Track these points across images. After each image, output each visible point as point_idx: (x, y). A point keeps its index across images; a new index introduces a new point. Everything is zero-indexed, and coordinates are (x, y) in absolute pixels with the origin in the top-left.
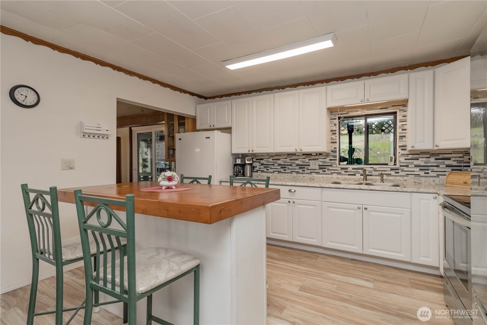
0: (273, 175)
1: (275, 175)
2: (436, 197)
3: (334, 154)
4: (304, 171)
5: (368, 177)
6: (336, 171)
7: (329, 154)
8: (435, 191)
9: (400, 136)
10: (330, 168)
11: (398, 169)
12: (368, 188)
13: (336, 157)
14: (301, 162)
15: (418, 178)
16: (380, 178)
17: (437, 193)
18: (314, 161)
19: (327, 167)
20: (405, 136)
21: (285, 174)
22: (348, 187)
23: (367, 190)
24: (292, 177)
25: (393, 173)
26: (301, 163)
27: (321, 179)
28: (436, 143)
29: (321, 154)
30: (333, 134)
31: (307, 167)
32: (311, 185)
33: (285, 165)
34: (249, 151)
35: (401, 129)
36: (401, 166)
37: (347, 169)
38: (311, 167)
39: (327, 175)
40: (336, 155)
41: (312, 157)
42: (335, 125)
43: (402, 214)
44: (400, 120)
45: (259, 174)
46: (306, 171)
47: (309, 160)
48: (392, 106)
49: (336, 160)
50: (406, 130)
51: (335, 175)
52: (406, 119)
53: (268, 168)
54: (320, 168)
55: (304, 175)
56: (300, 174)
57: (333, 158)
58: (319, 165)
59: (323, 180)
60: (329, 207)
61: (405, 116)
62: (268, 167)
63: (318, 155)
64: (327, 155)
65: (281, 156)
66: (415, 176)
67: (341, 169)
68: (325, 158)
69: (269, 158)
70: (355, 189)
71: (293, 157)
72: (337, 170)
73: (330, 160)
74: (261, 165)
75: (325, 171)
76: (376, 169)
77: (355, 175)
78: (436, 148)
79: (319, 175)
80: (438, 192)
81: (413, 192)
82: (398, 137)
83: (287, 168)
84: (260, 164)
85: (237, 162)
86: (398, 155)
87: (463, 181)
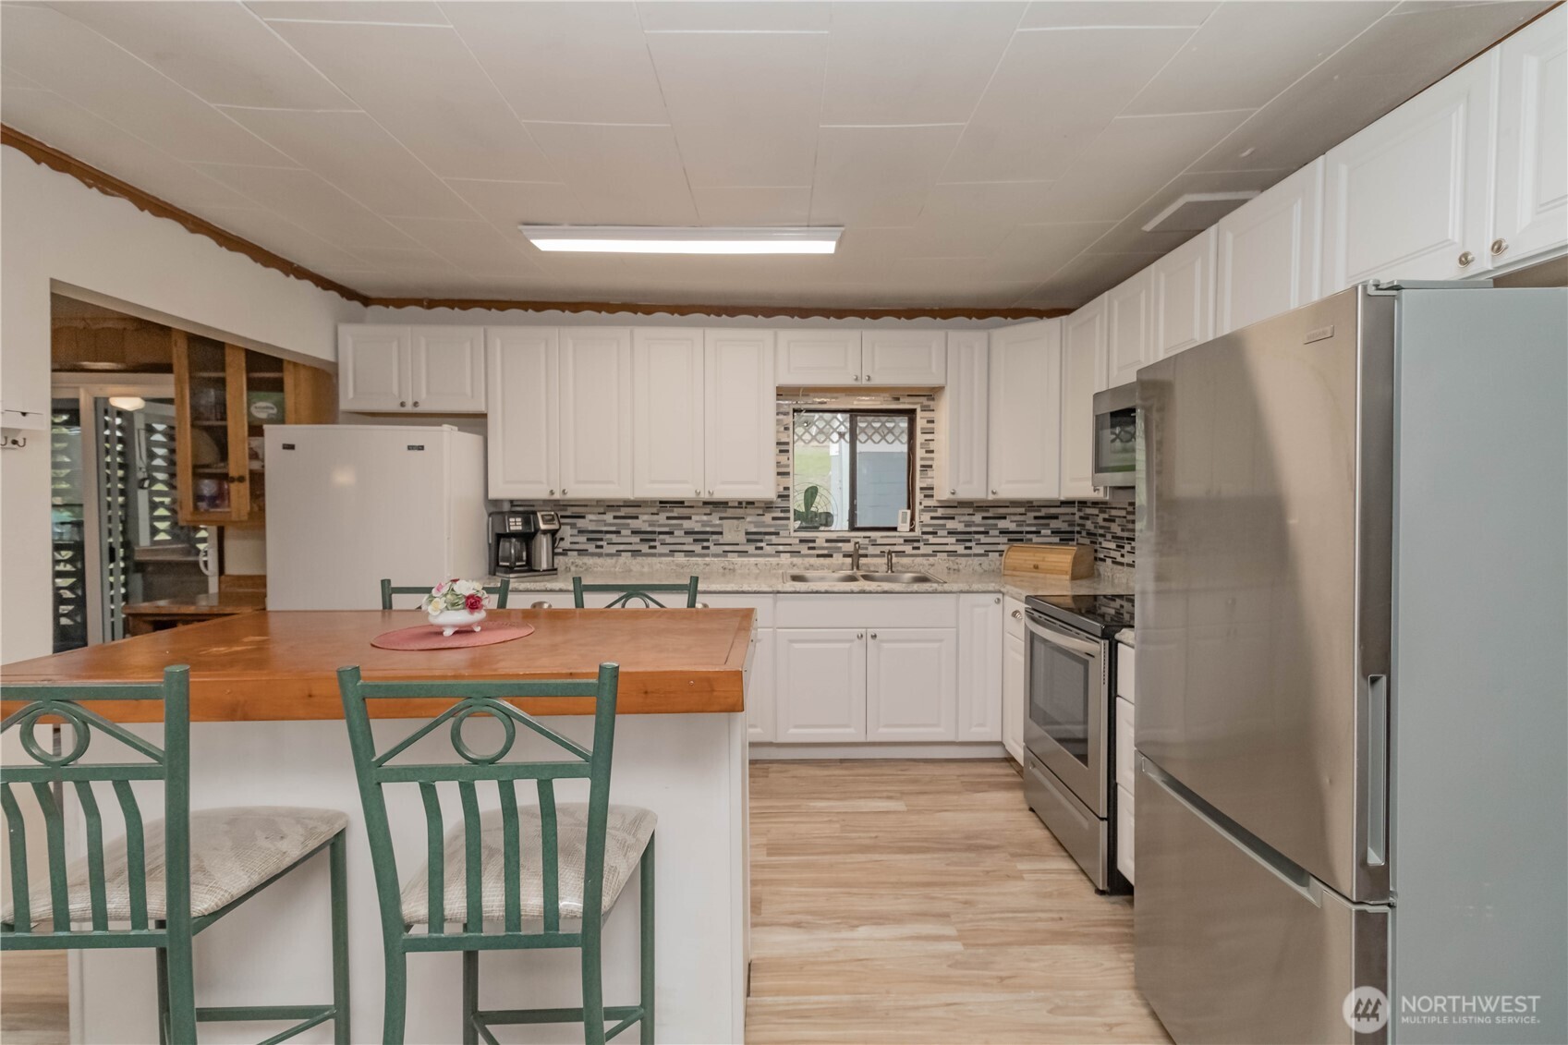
0: (617, 562)
1: (625, 563)
2: (998, 599)
3: (784, 504)
4: (708, 548)
5: (863, 561)
6: (788, 548)
7: (771, 502)
8: (997, 588)
9: (922, 466)
10: (774, 539)
11: (918, 541)
12: (879, 589)
13: (788, 511)
14: (700, 524)
15: (952, 558)
16: (885, 560)
17: (1000, 592)
18: (735, 521)
19: (767, 537)
20: (931, 466)
21: (654, 558)
22: (836, 589)
23: (877, 593)
24: (674, 568)
25: (908, 549)
26: (698, 527)
27: (753, 568)
28: (994, 486)
29: (752, 503)
30: (781, 451)
31: (715, 537)
32: (750, 589)
33: (654, 532)
34: (552, 493)
35: (924, 450)
36: (923, 533)
37: (814, 541)
38: (727, 537)
39: (767, 559)
40: (789, 507)
41: (730, 512)
42: (786, 429)
43: (941, 641)
44: (922, 429)
45: (571, 561)
46: (714, 549)
47: (721, 519)
48: (909, 396)
49: (788, 519)
50: (932, 452)
51: (785, 559)
52: (933, 429)
53: (600, 543)
54: (748, 541)
55: (707, 559)
56: (697, 559)
57: (782, 515)
58: (747, 533)
59: (758, 571)
60: (792, 641)
61: (932, 422)
62: (601, 540)
63: (744, 505)
64: (768, 506)
65: (640, 506)
66: (948, 556)
67: (801, 541)
68: (761, 513)
69: (604, 513)
70: (852, 592)
71: (675, 509)
72: (790, 545)
73: (774, 519)
74: (579, 532)
75: (761, 548)
76: (875, 540)
77: (831, 556)
78: (991, 497)
79: (745, 560)
80: (1002, 590)
81: (961, 592)
82: (918, 468)
83: (659, 540)
84: (575, 532)
85: (512, 528)
86: (918, 508)
87: (1030, 564)
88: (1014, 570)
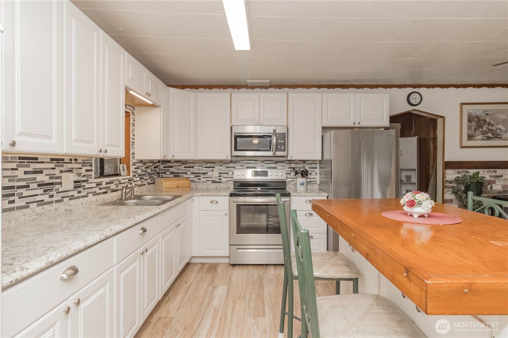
3: (90, 161)
4: (52, 196)
6: (91, 190)
10: (87, 185)
11: (132, 180)
13: (92, 165)
14: (48, 177)
18: (67, 173)
26: (47, 180)
29: (77, 160)
31: (57, 187)
36: (133, 176)
37: (101, 184)
38: (64, 186)
40: (92, 163)
41: (66, 166)
44: (132, 123)
46: (56, 196)
47: (61, 172)
48: (129, 105)
49: (92, 170)
52: (135, 124)
54: (74, 187)
55: (53, 205)
57: (89, 168)
58: (74, 182)
61: (134, 121)
63: (73, 161)
66: (139, 186)
67: (97, 185)
68: (81, 167)
72: (93, 188)
73: (86, 171)
75: (82, 192)
77: (107, 193)
86: (131, 163)
87: (175, 185)
88: (168, 189)
